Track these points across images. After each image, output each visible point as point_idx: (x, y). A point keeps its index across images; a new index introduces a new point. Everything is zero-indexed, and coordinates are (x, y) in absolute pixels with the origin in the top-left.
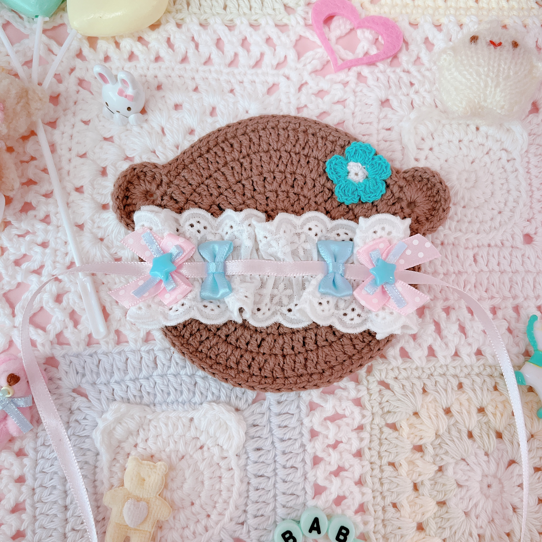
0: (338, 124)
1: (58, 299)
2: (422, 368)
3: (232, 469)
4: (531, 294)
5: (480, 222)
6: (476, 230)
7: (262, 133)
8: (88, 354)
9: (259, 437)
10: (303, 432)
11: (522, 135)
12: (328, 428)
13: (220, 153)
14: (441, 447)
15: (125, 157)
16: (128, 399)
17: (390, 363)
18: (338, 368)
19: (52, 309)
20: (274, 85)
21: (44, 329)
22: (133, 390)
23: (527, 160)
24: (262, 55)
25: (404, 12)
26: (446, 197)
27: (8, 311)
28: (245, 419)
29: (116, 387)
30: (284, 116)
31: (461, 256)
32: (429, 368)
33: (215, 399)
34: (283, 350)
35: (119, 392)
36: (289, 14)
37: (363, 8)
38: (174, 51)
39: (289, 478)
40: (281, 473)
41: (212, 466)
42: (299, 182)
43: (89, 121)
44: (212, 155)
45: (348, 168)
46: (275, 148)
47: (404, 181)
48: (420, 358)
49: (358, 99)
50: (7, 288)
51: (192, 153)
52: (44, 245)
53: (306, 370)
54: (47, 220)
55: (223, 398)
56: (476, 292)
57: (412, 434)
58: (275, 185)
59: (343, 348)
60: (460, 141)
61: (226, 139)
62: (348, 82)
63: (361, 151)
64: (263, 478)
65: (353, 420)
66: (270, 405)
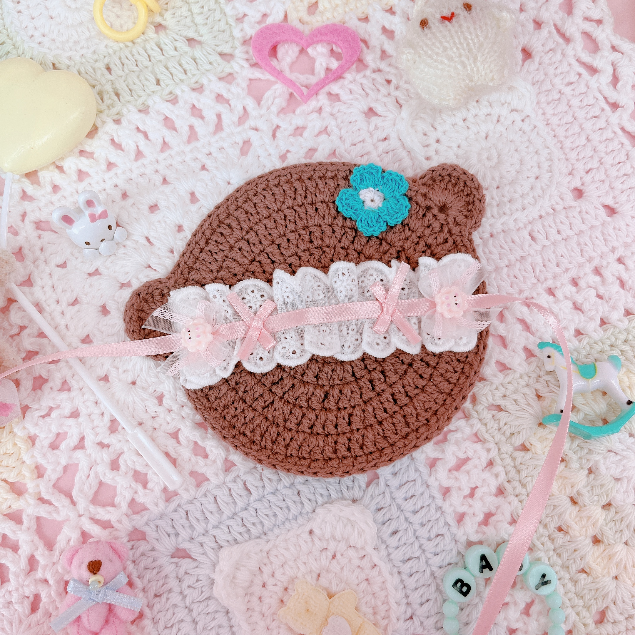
0: (330, 155)
1: (115, 465)
2: (527, 374)
3: (375, 565)
4: (606, 249)
6: (521, 207)
7: (255, 200)
8: (171, 511)
9: (390, 519)
10: (433, 494)
11: (526, 88)
12: (457, 479)
13: (220, 239)
15: (120, 285)
16: (235, 540)
17: (492, 383)
18: (441, 410)
19: (113, 479)
20: (245, 142)
21: (113, 505)
22: (237, 528)
23: (541, 112)
24: (219, 116)
25: (347, 10)
26: (477, 186)
27: (66, 501)
28: (366, 507)
29: (216, 532)
30: (270, 173)
31: (517, 239)
32: (534, 371)
33: (326, 499)
34: (376, 418)
35: (222, 536)
36: (229, 62)
37: (303, 24)
38: (123, 150)
39: (439, 549)
40: (429, 546)
41: (354, 571)
42: (316, 234)
43: (65, 262)
44: (213, 245)
45: (361, 197)
46: (276, 209)
47: (425, 187)
48: (519, 365)
49: (339, 121)
50: (54, 477)
51: (191, 252)
52: (75, 415)
53: (409, 427)
54: (66, 387)
55: (334, 495)
56: (547, 271)
57: (546, 447)
58: (293, 248)
59: (438, 388)
60: (464, 120)
61: (221, 222)
62: (321, 108)
63: (366, 175)
64: (412, 561)
65: (479, 458)
66: (386, 481)
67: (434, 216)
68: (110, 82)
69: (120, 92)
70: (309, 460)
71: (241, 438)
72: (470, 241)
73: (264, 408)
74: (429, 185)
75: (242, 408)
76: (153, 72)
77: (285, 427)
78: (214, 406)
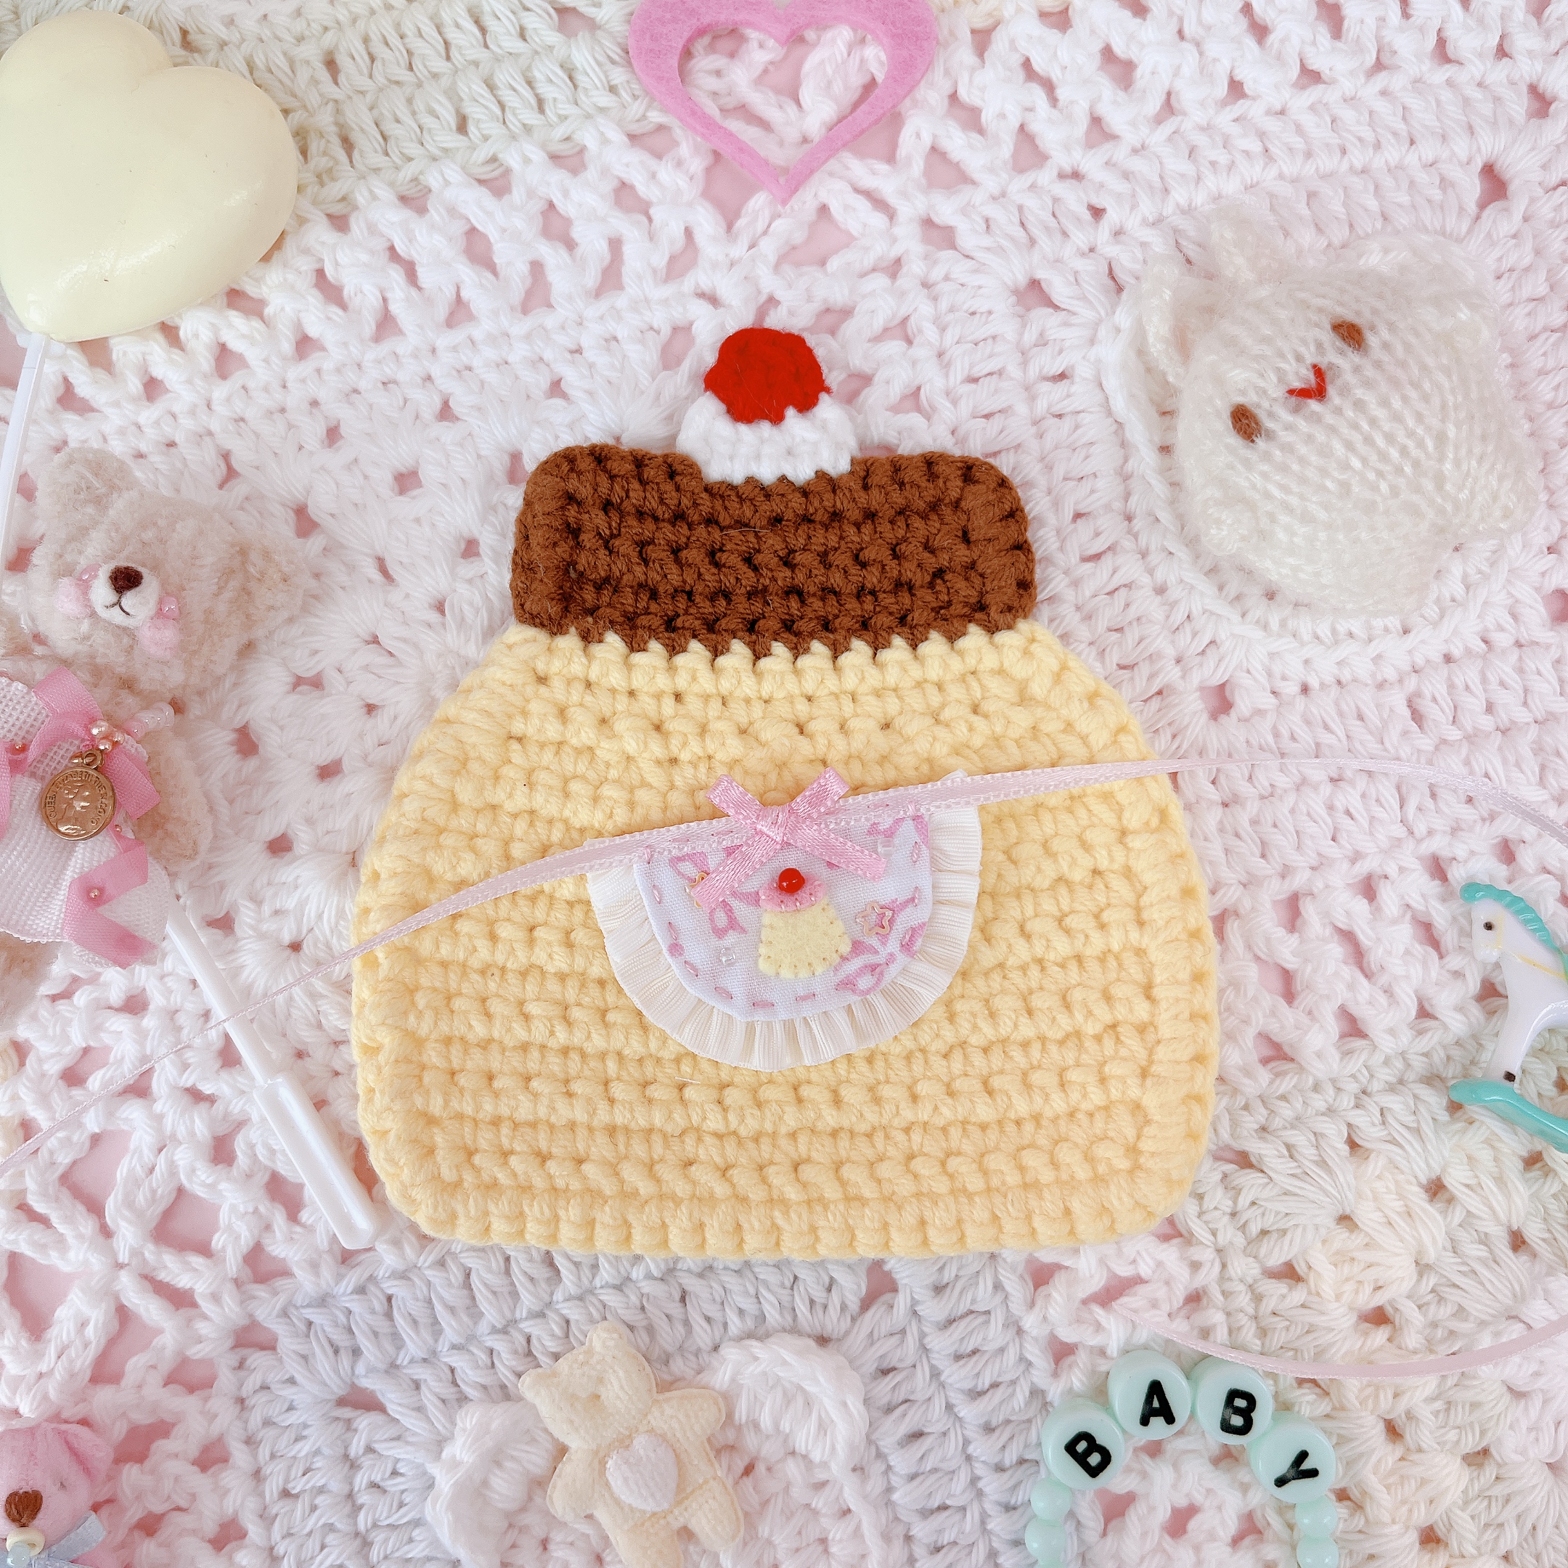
0: (904, 398)
1: (221, 1152)
2: (1333, 1081)
3: (849, 1511)
8: (349, 1290)
9: (906, 1401)
10: (1030, 1357)
12: (1098, 1327)
14: (1441, 1300)
15: (291, 680)
16: (503, 1387)
17: (1235, 1092)
19: (212, 1187)
20: (675, 330)
21: (204, 1249)
24: (615, 245)
27: (87, 1226)
28: (852, 1362)
29: (457, 1361)
32: (1353, 1076)
33: (750, 1323)
35: (469, 1374)
38: (343, 306)
40: (997, 1487)
41: (792, 1514)
48: (1320, 1054)
49: (944, 305)
50: (64, 1159)
52: (134, 1005)
55: (773, 1317)
57: (1347, 1280)
62: (898, 262)
64: (946, 1513)
65: (1167, 1283)
66: (914, 1302)
68: (331, 105)
69: (356, 137)
76: (452, 95)
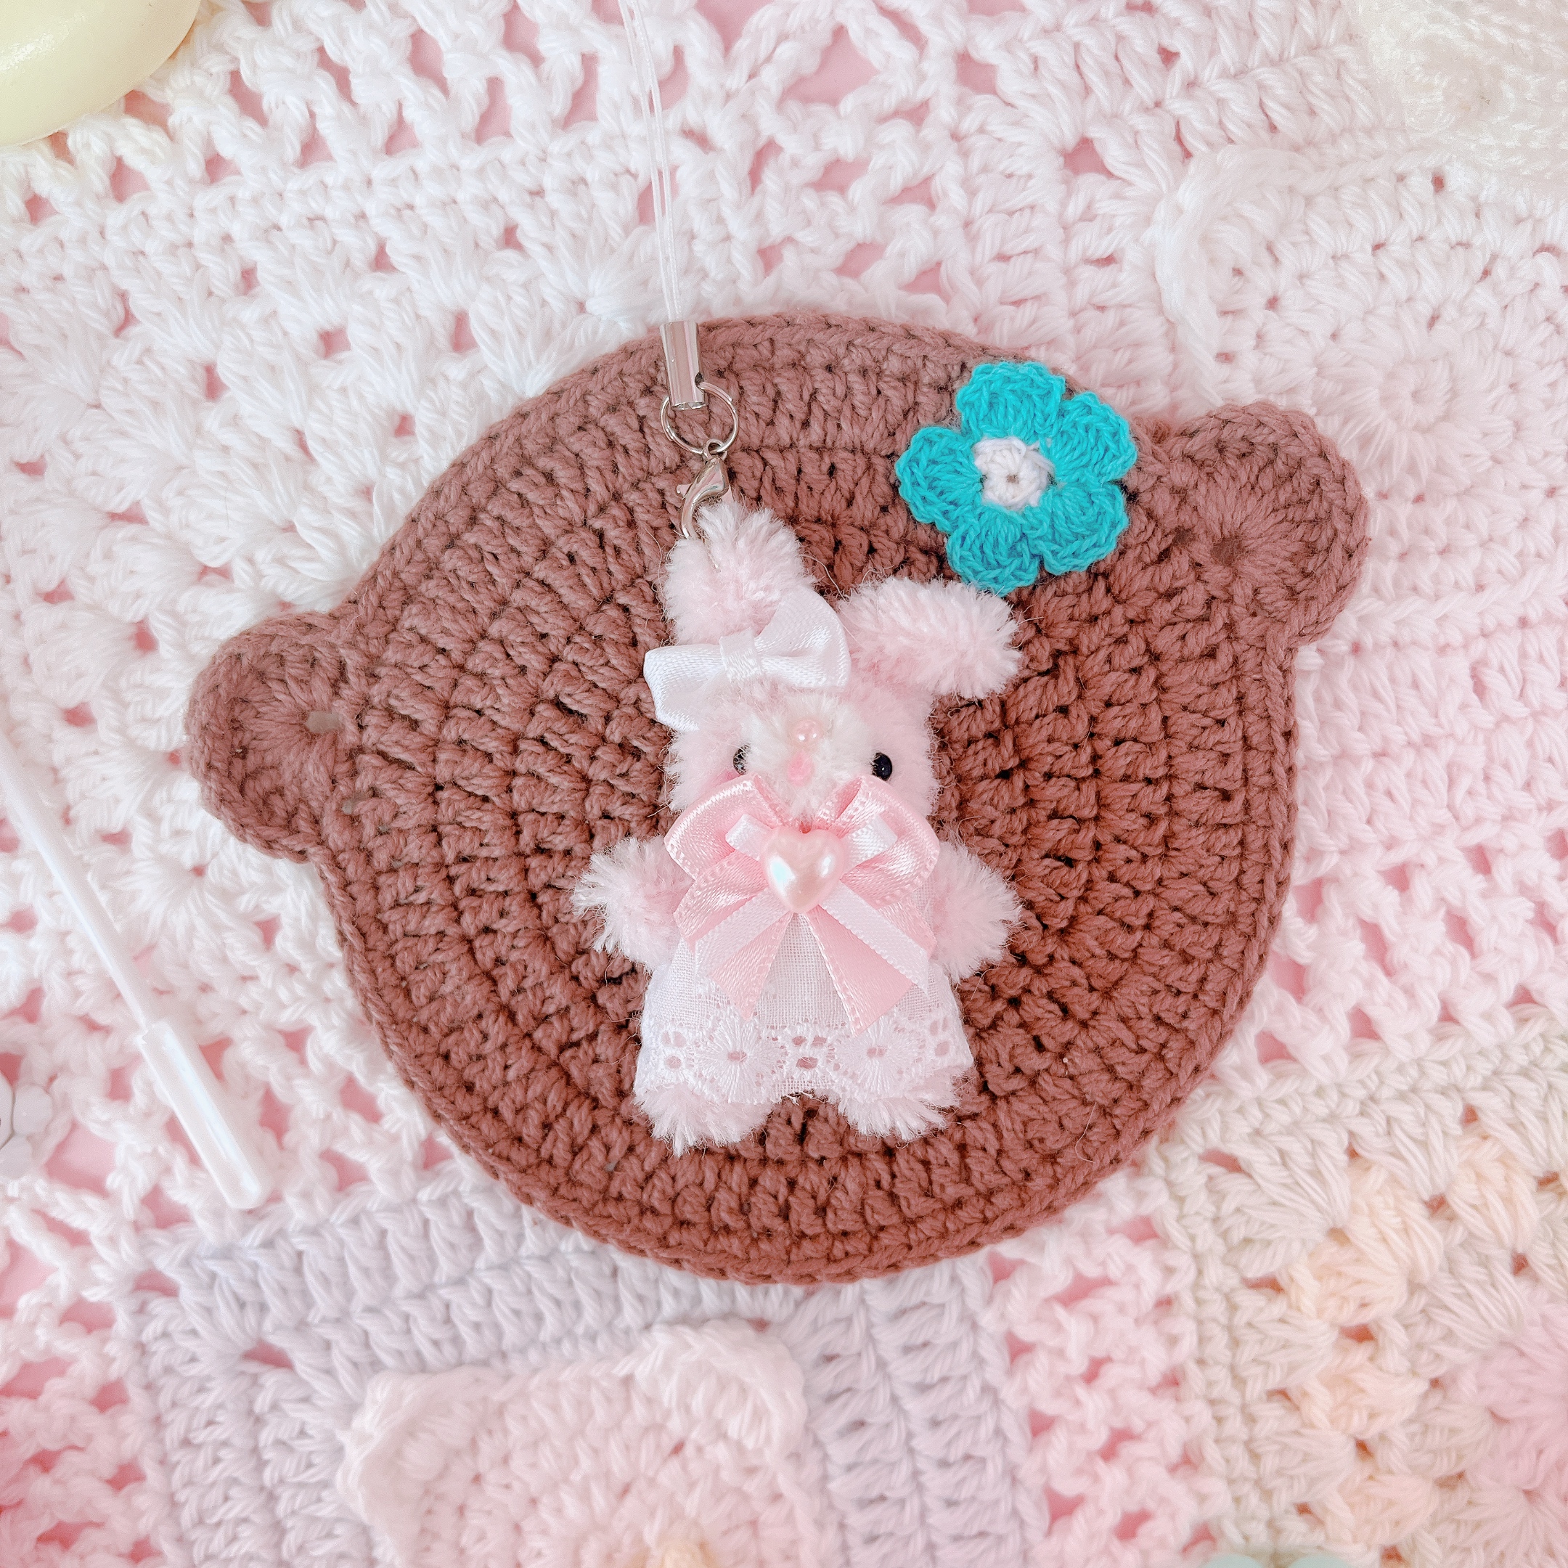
1: (117, 1087)
2: (1339, 1086)
3: (782, 1496)
5: (1483, 545)
6: (1471, 582)
7: (644, 406)
9: (848, 1390)
10: (984, 1354)
12: (1058, 1327)
13: (515, 516)
14: (1430, 1321)
15: (195, 570)
16: (421, 1359)
17: (1229, 1093)
18: (1071, 1156)
19: (107, 1125)
21: (99, 1189)
22: (427, 1325)
29: (370, 1325)
32: (1361, 1082)
33: (685, 1307)
35: (384, 1340)
39: (965, 1492)
40: (940, 1481)
44: (491, 531)
45: (979, 463)
47: (1188, 470)
49: (975, 163)
57: (1332, 1295)
60: (1376, 248)
61: (525, 462)
62: (924, 106)
63: (1011, 397)
64: (885, 1504)
67: (1197, 565)
70: (668, 1221)
71: (487, 1125)
72: (1285, 672)
73: (562, 1049)
74: (1202, 465)
75: (501, 1039)
77: (616, 1112)
78: (423, 1016)
